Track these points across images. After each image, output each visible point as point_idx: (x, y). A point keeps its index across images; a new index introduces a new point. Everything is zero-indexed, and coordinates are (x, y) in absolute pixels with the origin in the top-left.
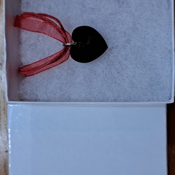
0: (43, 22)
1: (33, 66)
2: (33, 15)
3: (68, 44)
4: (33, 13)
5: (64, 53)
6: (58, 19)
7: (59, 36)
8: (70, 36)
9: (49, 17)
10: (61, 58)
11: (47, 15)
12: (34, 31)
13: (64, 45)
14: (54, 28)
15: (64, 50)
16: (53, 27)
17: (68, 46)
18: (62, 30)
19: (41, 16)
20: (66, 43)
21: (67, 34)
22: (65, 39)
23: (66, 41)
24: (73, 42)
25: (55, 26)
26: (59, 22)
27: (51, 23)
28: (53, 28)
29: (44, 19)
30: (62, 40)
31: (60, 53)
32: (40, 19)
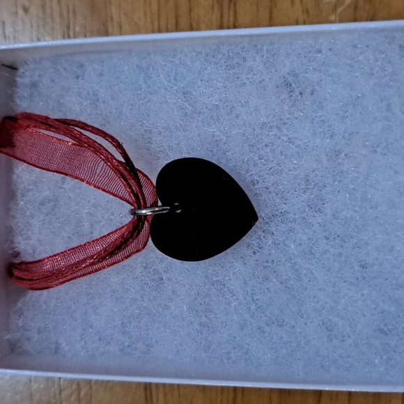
0: (73, 144)
1: (48, 266)
2: (45, 122)
3: (144, 212)
4: (47, 118)
5: (132, 235)
6: (115, 136)
7: (119, 185)
8: (152, 184)
9: (91, 132)
10: (124, 248)
11: (85, 126)
12: (48, 170)
13: (133, 213)
14: (105, 163)
15: (133, 228)
16: (104, 160)
17: (146, 216)
18: (128, 171)
19: (65, 126)
20: (140, 208)
21: (142, 179)
22: (136, 196)
23: (139, 202)
24: (160, 204)
25: (109, 158)
26: (119, 146)
27: (97, 149)
28: (103, 162)
29: (77, 138)
30: (127, 197)
31: (122, 236)
32: (65, 134)
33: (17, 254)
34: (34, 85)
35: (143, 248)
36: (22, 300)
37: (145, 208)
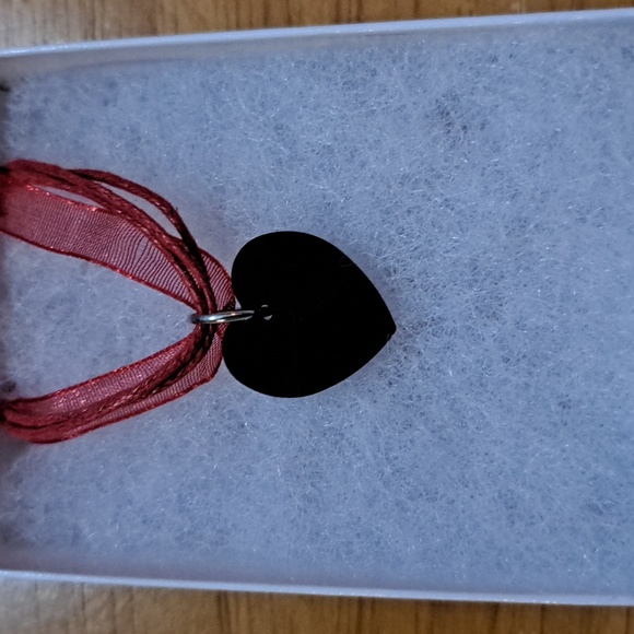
0: (99, 210)
1: (60, 405)
2: (54, 175)
3: (212, 318)
4: (56, 169)
5: (193, 356)
6: (166, 197)
7: (173, 277)
8: (226, 274)
9: (128, 190)
10: (182, 376)
11: (116, 181)
12: (59, 252)
13: (195, 320)
14: (150, 240)
15: (195, 344)
16: (146, 235)
17: (215, 326)
18: (187, 253)
19: (86, 181)
20: (206, 312)
21: (210, 267)
22: (200, 293)
23: (204, 303)
24: (238, 305)
25: (155, 232)
26: (171, 212)
27: (137, 218)
28: (146, 239)
29: (104, 200)
30: (186, 295)
31: (178, 358)
32: (85, 194)
33: (11, 387)
34: (36, 116)
35: (212, 376)
36: (20, 459)
37: (215, 312)
